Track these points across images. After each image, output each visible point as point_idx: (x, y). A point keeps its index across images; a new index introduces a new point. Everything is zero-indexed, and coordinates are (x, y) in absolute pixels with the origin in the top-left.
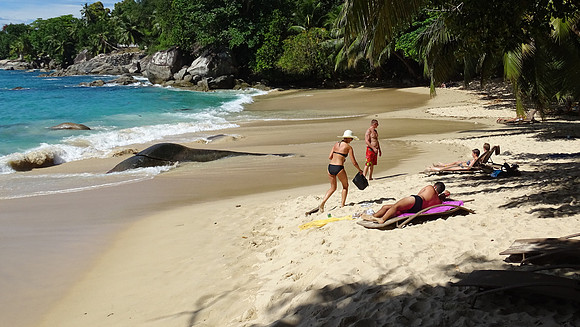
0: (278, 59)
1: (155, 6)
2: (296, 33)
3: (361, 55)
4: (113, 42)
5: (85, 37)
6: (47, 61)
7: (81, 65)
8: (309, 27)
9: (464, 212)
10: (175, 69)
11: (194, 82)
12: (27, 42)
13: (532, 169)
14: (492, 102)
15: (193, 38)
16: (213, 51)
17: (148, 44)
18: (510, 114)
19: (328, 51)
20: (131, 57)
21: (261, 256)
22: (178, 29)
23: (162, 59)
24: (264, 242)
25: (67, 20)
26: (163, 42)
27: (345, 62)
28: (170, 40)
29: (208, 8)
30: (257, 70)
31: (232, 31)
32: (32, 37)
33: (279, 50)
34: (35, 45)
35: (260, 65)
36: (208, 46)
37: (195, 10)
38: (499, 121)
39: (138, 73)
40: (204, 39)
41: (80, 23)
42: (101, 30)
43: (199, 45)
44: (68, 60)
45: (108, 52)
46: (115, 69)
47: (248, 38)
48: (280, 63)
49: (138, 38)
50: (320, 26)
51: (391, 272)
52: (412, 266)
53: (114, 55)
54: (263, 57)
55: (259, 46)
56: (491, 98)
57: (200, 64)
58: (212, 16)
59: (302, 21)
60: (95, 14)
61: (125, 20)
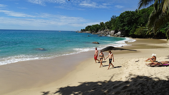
1: (112, 23)
2: (138, 28)
3: (152, 32)
4: (104, 29)
5: (100, 28)
6: (94, 32)
7: (99, 32)
8: (141, 26)
10: (114, 34)
11: (118, 36)
12: (91, 28)
17: (110, 29)
19: (145, 31)
20: (107, 31)
21: (125, 68)
22: (116, 27)
23: (112, 32)
25: (97, 25)
26: (113, 29)
27: (148, 33)
29: (122, 23)
30: (130, 34)
31: (126, 27)
33: (135, 31)
36: (121, 30)
37: (119, 23)
39: (108, 34)
41: (99, 25)
42: (103, 27)
43: (119, 29)
44: (97, 31)
45: (103, 30)
46: (104, 33)
47: (128, 28)
48: (135, 33)
50: (144, 26)
53: (104, 31)
54: (131, 32)
55: (131, 30)
57: (119, 33)
59: (140, 25)
60: (102, 24)
61: (107, 25)
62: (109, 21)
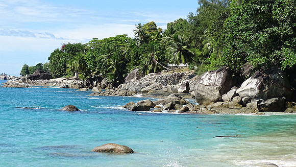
1: (206, 26)
4: (164, 61)
7: (131, 84)
10: (224, 90)
11: (243, 104)
12: (82, 61)
20: (180, 77)
23: (211, 80)
25: (121, 40)
28: (220, 60)
39: (187, 93)
40: (255, 59)
43: (250, 65)
44: (119, 79)
49: (188, 57)
53: (164, 74)
57: (250, 86)
60: (147, 34)
62: (191, 17)
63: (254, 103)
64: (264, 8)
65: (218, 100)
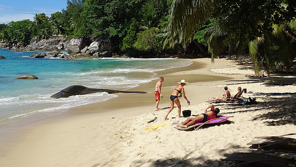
0: (134, 43)
1: (71, 16)
2: (143, 30)
3: (176, 42)
4: (50, 33)
5: (36, 31)
6: (16, 43)
7: (33, 45)
8: (150, 27)
9: (228, 122)
10: (82, 47)
11: (91, 54)
12: (6, 33)
13: (263, 101)
14: (243, 66)
15: (91, 32)
16: (101, 38)
17: (68, 34)
18: (252, 72)
19: (160, 39)
20: (59, 41)
21: (125, 144)
22: (83, 27)
23: (75, 42)
24: (126, 137)
25: (27, 22)
26: (75, 34)
27: (168, 45)
28: (79, 33)
29: (99, 17)
30: (123, 48)
31: (111, 28)
32: (8, 30)
33: (135, 39)
34: (10, 34)
35: (125, 46)
36: (99, 36)
37: (92, 18)
38: (246, 76)
39: (63, 49)
40: (96, 32)
41: (33, 24)
42: (44, 27)
43: (94, 35)
44: (27, 42)
45: (47, 38)
46: (51, 47)
47: (119, 32)
48: (135, 45)
49: (63, 31)
50: (156, 26)
51: (191, 153)
52: (202, 150)
53: (50, 40)
54: (127, 42)
55: (124, 36)
56: (242, 64)
57: (94, 45)
58: (100, 21)
59: (147, 24)
60: (41, 19)
61: (56, 22)
63: (97, 54)
64: (100, 7)
65: (79, 52)
